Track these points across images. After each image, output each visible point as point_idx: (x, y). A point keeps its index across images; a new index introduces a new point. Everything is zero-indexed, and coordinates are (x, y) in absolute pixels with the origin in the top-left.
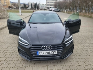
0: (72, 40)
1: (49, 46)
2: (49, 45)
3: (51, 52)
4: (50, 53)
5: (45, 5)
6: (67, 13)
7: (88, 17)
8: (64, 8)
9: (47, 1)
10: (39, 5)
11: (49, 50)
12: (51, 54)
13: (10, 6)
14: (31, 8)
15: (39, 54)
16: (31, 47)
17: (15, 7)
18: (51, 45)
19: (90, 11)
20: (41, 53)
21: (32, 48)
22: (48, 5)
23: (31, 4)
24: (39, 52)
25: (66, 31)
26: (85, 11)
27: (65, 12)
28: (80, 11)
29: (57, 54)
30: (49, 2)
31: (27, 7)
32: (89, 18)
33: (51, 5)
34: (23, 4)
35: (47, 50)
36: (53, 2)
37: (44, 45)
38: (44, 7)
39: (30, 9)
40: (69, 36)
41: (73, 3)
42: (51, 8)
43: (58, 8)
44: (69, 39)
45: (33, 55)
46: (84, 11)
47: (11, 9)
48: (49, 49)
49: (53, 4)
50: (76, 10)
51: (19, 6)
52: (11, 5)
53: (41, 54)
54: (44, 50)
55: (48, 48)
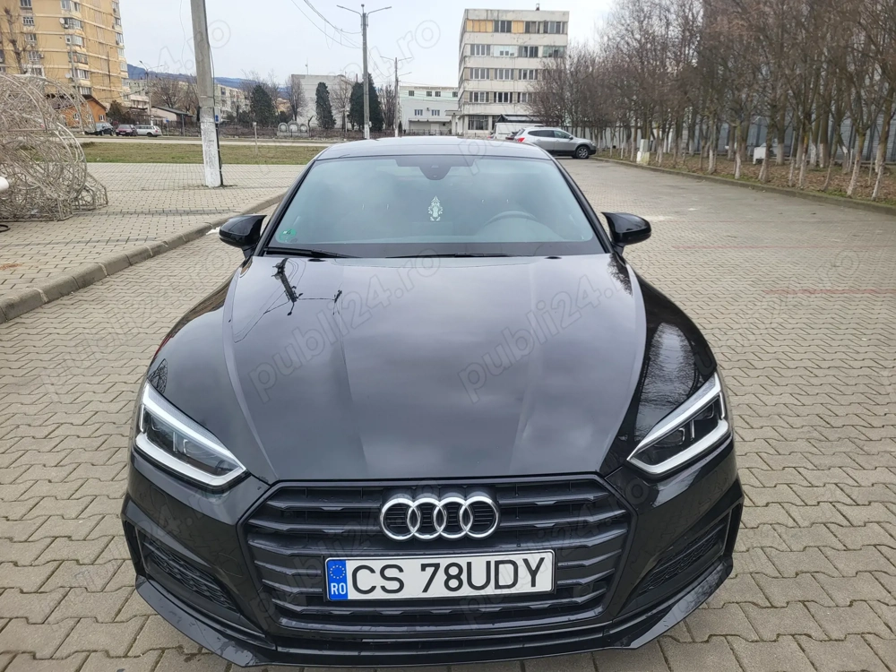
0: (722, 428)
1: (465, 503)
2: (466, 490)
3: (492, 571)
4: (479, 579)
5: (447, 95)
6: (652, 167)
7: (857, 206)
8: (627, 127)
9: (471, 63)
10: (392, 96)
11: (467, 545)
12: (490, 590)
13: (126, 103)
14: (314, 123)
15: (353, 595)
16: (262, 510)
17: (172, 117)
18: (492, 489)
19: (878, 153)
20: (377, 580)
21: (281, 515)
22: (475, 97)
23: (322, 90)
24: (351, 565)
25: (651, 332)
26: (828, 154)
27: (642, 156)
28: (778, 150)
29: (559, 591)
30: (484, 73)
31: (285, 118)
32: (872, 217)
33: (503, 97)
34: (244, 85)
35: (440, 545)
36: (524, 74)
37: (414, 492)
38: (443, 118)
39: (312, 133)
40: (680, 388)
41: (712, 73)
42: (502, 119)
43: (575, 124)
44: (686, 424)
45: (283, 595)
46: (816, 151)
47: (128, 128)
48: (466, 529)
49: (521, 86)
50: (744, 139)
51: (205, 106)
52: (131, 96)
53: (378, 595)
54: (413, 547)
55: (453, 527)
